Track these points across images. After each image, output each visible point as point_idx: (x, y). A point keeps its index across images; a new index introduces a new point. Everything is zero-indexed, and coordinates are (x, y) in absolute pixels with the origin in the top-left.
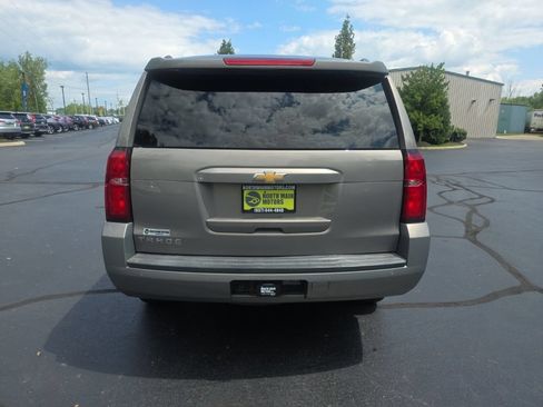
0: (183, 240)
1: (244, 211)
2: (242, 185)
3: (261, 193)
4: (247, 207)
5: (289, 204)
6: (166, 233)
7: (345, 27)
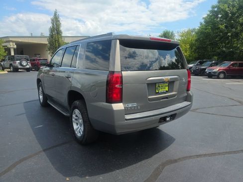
0: (141, 106)
1: (156, 93)
2: (156, 83)
3: (160, 86)
4: (157, 91)
5: (167, 89)
6: (135, 105)
7: (55, 14)
